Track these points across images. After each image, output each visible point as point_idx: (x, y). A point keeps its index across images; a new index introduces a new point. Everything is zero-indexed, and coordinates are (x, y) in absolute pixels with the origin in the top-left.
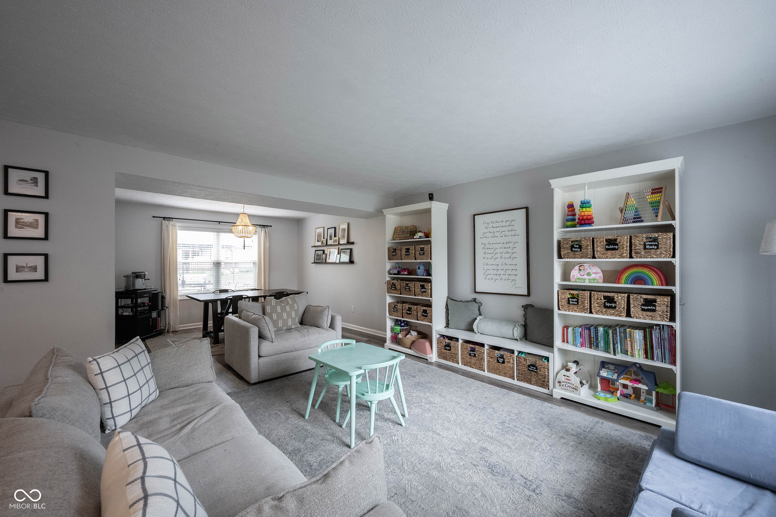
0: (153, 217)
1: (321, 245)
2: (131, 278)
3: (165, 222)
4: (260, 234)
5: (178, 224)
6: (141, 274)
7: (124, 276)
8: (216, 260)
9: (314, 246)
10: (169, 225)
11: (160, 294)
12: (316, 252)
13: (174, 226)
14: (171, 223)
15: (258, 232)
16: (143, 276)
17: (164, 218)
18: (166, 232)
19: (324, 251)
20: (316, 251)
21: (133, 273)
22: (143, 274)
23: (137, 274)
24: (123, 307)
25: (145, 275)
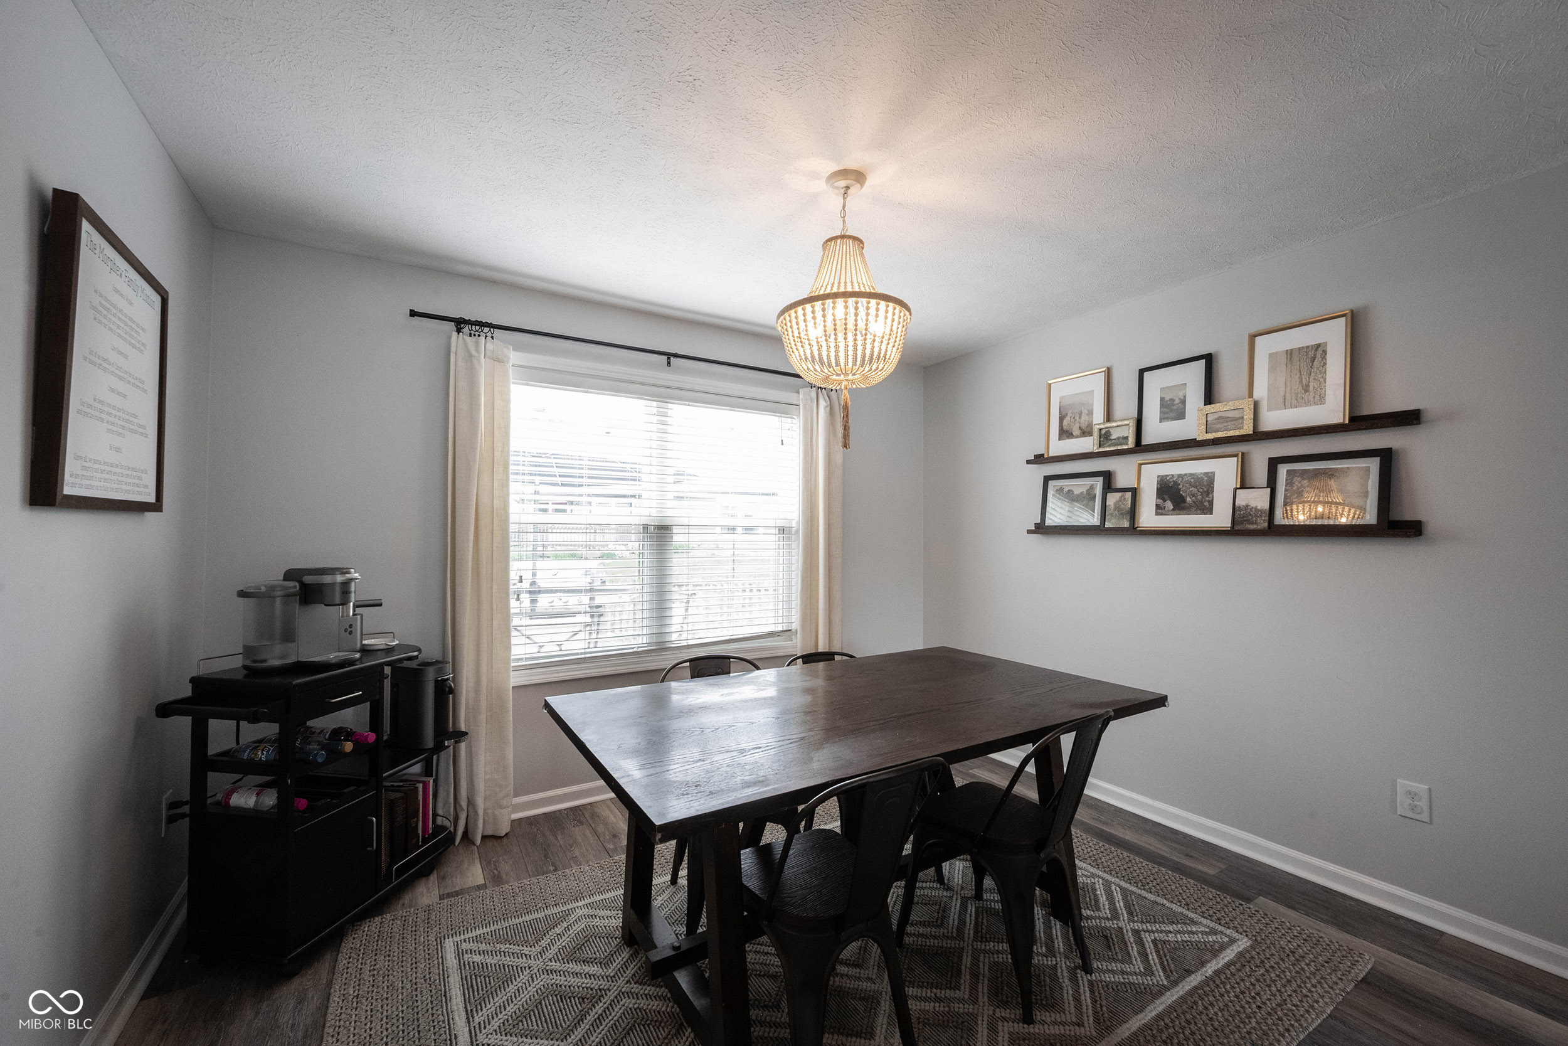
0: (413, 314)
1: (1096, 450)
2: (278, 601)
3: (460, 342)
4: (812, 411)
5: (514, 357)
6: (327, 579)
7: (242, 594)
8: (654, 513)
9: (1039, 459)
10: (478, 352)
11: (431, 675)
12: (1051, 482)
13: (499, 360)
14: (487, 345)
15: (805, 406)
16: (338, 589)
17: (460, 324)
18: (462, 384)
19: (1108, 477)
20: (1047, 479)
21: (290, 575)
22: (339, 578)
23: (308, 579)
24: (230, 762)
25: (346, 584)
